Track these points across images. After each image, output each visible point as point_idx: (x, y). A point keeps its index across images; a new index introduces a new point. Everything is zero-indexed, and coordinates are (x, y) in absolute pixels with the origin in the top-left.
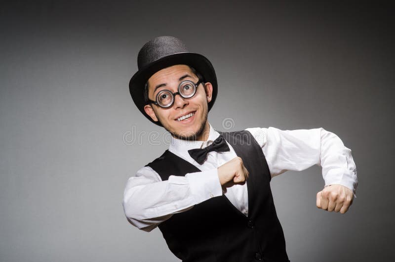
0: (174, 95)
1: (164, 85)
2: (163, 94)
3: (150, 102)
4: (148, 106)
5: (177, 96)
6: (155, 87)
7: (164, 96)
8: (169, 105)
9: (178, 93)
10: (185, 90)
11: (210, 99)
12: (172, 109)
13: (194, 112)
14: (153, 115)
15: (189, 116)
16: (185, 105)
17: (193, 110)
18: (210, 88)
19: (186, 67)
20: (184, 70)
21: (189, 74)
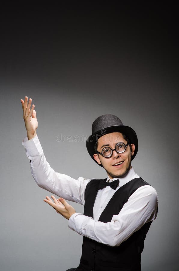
0: (113, 150)
2: (105, 149)
3: (98, 153)
4: (96, 155)
5: (115, 152)
6: (102, 145)
7: (107, 151)
8: (109, 156)
9: (115, 150)
10: (119, 148)
11: (133, 154)
12: (111, 159)
13: (123, 162)
14: (98, 160)
15: (120, 163)
16: (118, 157)
17: (122, 160)
18: (134, 147)
19: (120, 134)
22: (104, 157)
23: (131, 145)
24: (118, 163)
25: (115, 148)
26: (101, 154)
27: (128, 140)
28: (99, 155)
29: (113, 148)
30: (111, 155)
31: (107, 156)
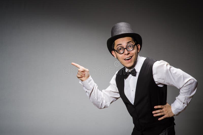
0: (124, 49)
1: (121, 44)
2: (120, 48)
3: (114, 50)
4: (113, 51)
5: (125, 50)
6: (117, 45)
8: (122, 53)
9: (126, 48)
10: (129, 47)
11: (139, 51)
12: (123, 54)
13: (132, 57)
14: (115, 55)
15: (129, 58)
16: (128, 54)
17: (131, 56)
18: (139, 47)
19: (131, 38)
20: (129, 39)
21: (131, 41)
22: (118, 54)
23: (138, 45)
24: (128, 58)
25: (126, 47)
26: (117, 51)
27: (135, 42)
28: (115, 52)
29: (125, 47)
30: (123, 52)
31: (120, 53)
